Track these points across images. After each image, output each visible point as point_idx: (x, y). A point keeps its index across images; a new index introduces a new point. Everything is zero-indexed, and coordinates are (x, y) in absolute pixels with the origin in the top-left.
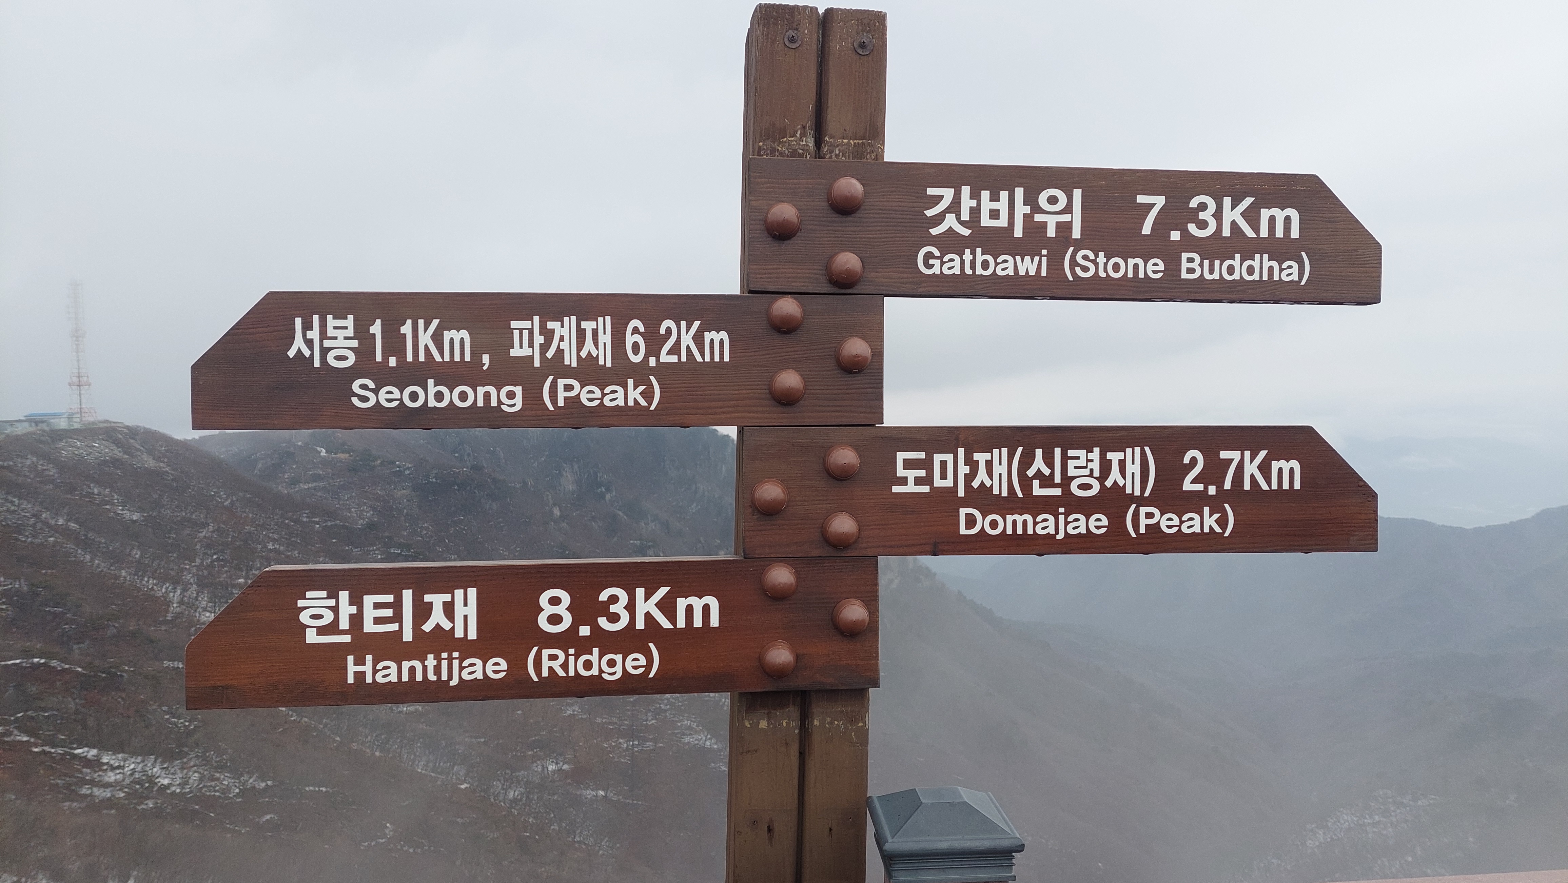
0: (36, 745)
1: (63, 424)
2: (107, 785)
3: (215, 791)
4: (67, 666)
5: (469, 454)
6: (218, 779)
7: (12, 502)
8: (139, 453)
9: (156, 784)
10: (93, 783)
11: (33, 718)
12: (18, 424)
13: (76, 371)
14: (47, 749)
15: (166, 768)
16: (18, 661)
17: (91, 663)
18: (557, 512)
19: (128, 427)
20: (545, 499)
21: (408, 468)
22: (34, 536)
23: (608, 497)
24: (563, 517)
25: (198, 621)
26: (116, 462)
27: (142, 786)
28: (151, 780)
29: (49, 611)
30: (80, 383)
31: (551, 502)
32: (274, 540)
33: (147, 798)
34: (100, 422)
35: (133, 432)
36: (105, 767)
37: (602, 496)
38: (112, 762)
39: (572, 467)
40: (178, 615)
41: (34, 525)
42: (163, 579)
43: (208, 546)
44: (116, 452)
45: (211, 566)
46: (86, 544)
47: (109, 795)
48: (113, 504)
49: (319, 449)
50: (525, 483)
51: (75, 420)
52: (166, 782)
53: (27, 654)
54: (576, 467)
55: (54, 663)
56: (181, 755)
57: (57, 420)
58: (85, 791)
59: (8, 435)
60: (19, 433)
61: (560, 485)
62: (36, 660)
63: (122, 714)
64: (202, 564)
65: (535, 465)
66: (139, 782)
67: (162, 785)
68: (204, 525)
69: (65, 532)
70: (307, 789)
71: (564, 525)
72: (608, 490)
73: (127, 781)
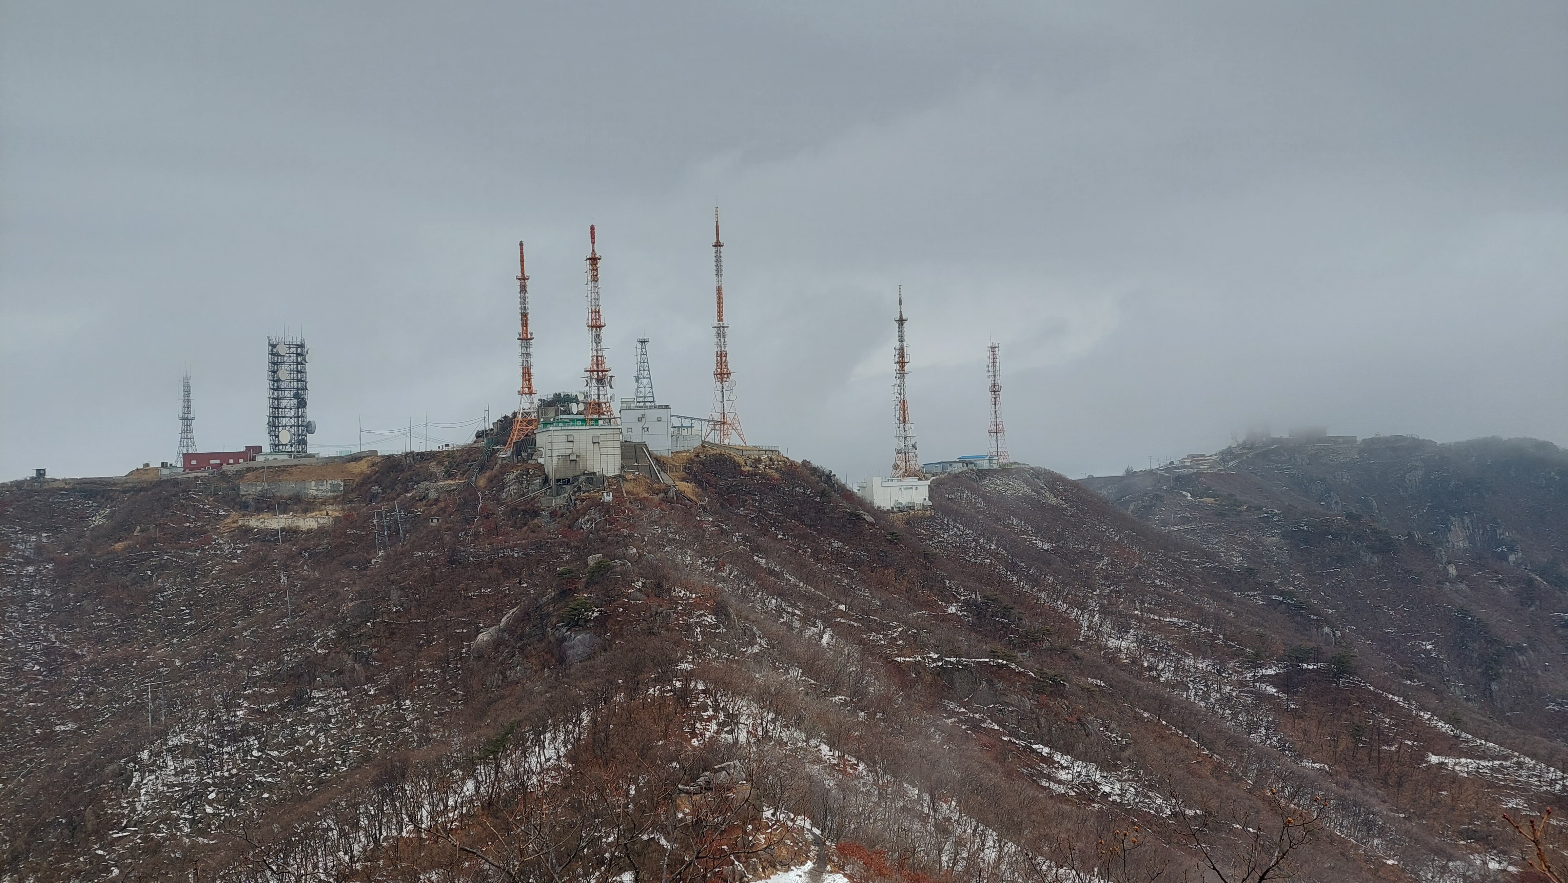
0: (1005, 735)
1: (985, 465)
2: (1060, 782)
3: (1150, 809)
4: (1022, 670)
5: (1336, 502)
6: (1149, 797)
7: (958, 528)
8: (1043, 491)
9: (1099, 790)
10: (1050, 778)
11: (1000, 710)
12: (955, 465)
13: (994, 420)
14: (1013, 740)
15: (1106, 777)
16: (987, 660)
17: (1042, 670)
18: (1452, 571)
19: (1032, 468)
20: (1437, 555)
21: (1276, 515)
22: (975, 558)
23: (1512, 558)
24: (1461, 578)
25: (1106, 645)
26: (1026, 498)
27: (1088, 789)
28: (1096, 785)
29: (998, 621)
30: (997, 430)
31: (1445, 559)
32: (1159, 577)
33: (1093, 801)
34: (1012, 464)
35: (1037, 473)
36: (1057, 765)
37: (1503, 557)
38: (1062, 762)
39: (1462, 520)
40: (1088, 638)
41: (975, 548)
42: (1073, 604)
43: (1106, 578)
44: (1026, 489)
45: (1109, 595)
46: (1012, 567)
47: (1063, 792)
48: (1029, 534)
49: (1184, 493)
50: (1411, 536)
51: (994, 462)
52: (1107, 789)
53: (993, 654)
54: (1467, 520)
55: (1013, 666)
56: (1116, 767)
57: (982, 462)
58: (1044, 783)
59: (949, 473)
60: (957, 472)
61: (1448, 541)
62: (1000, 661)
63: (1066, 720)
64: (1101, 593)
65: (1415, 516)
66: (1084, 784)
67: (1104, 792)
68: (1101, 558)
69: (994, 554)
70: (1235, 826)
71: (1462, 586)
72: (1512, 550)
73: (1076, 782)
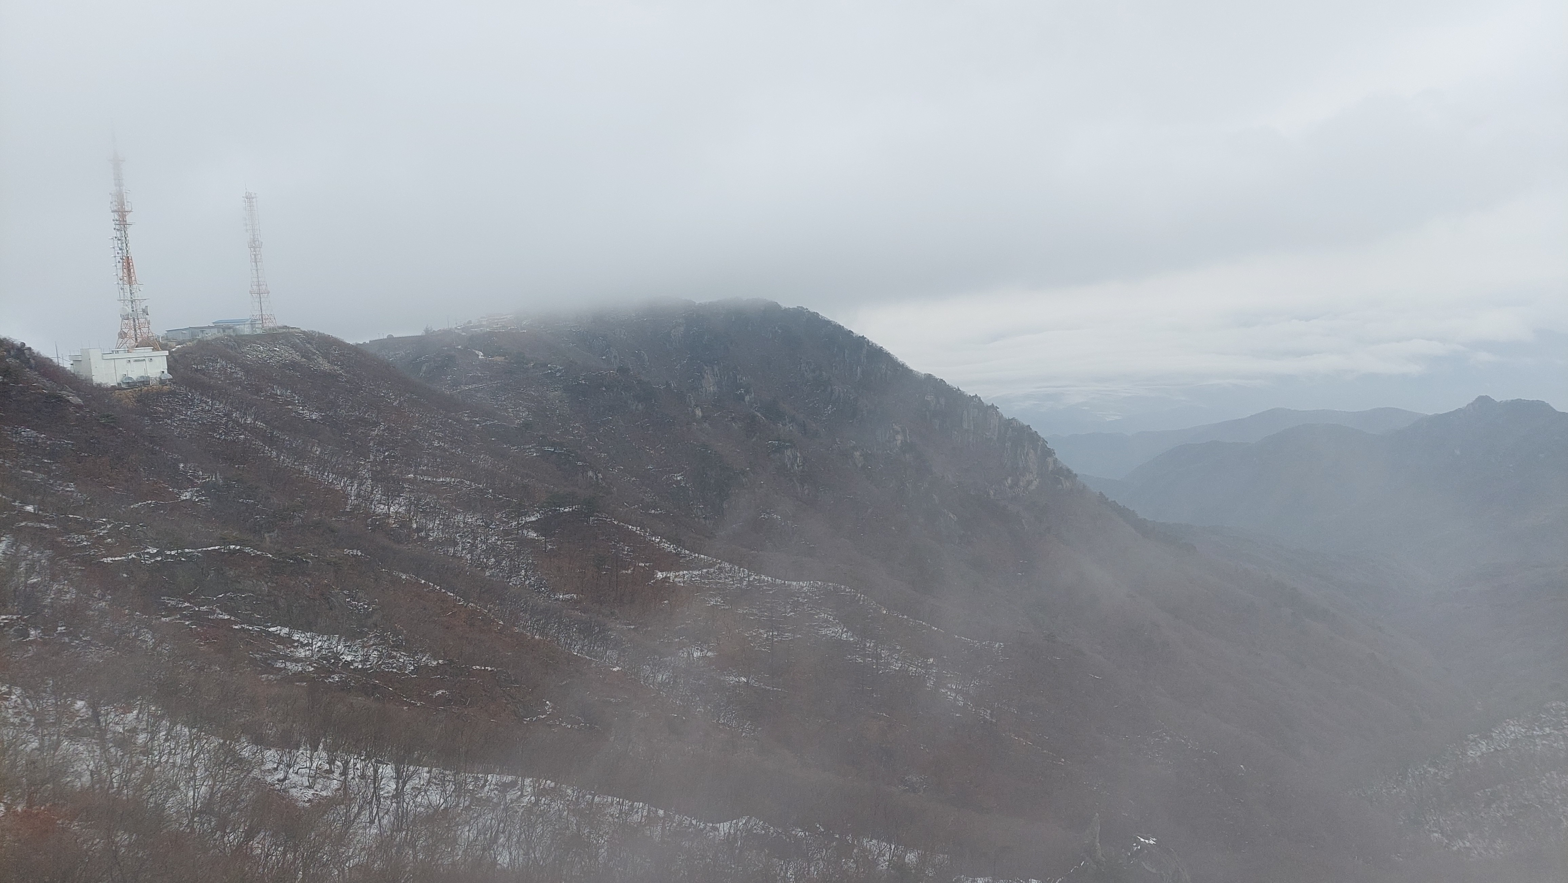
0: (236, 623)
1: (246, 330)
2: (297, 660)
3: (393, 668)
4: (259, 553)
5: (615, 357)
6: (394, 657)
7: (206, 403)
8: (315, 357)
9: (340, 660)
10: (286, 658)
11: (232, 598)
12: (208, 331)
13: (255, 280)
14: (246, 626)
15: (349, 646)
16: (217, 548)
17: (280, 550)
18: (699, 413)
19: (304, 333)
20: (688, 400)
21: (559, 371)
22: (226, 434)
23: (747, 398)
24: (705, 418)
25: (374, 512)
26: (294, 365)
27: (329, 662)
28: (337, 656)
29: (242, 502)
30: (260, 292)
31: (693, 403)
32: (439, 439)
33: (334, 672)
34: (280, 328)
35: (309, 337)
36: (296, 644)
37: (741, 398)
38: (302, 640)
39: (713, 369)
40: (356, 507)
41: (226, 424)
42: (342, 474)
43: (381, 444)
44: (294, 356)
45: (384, 462)
46: (271, 441)
47: (300, 669)
48: (295, 404)
49: (477, 352)
50: (668, 385)
51: (257, 326)
52: (349, 658)
53: (224, 541)
54: (716, 369)
55: (247, 550)
56: (362, 635)
57: (242, 326)
58: (279, 665)
59: (199, 340)
60: (210, 338)
61: (702, 387)
62: (232, 547)
63: (308, 597)
64: (375, 460)
65: (678, 367)
66: (325, 658)
67: (346, 661)
68: (376, 424)
69: (253, 429)
70: (474, 667)
71: (706, 425)
72: (747, 392)
73: (316, 657)
